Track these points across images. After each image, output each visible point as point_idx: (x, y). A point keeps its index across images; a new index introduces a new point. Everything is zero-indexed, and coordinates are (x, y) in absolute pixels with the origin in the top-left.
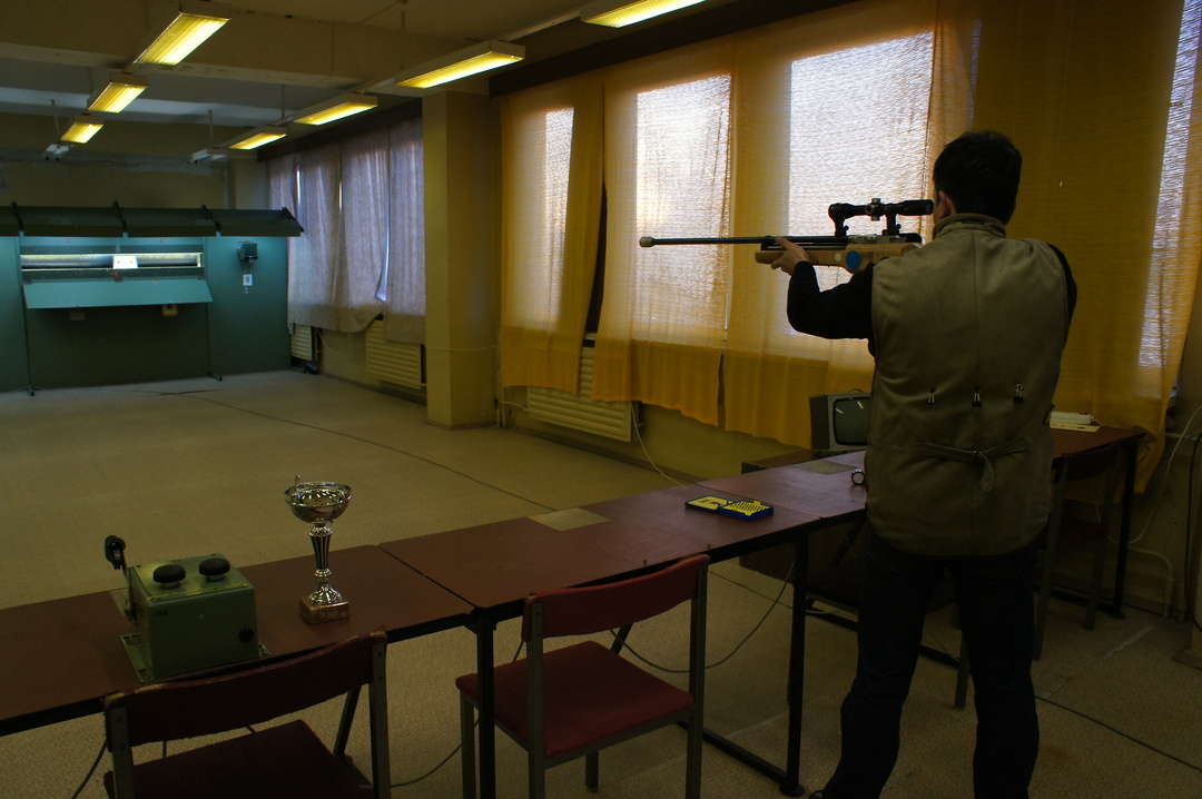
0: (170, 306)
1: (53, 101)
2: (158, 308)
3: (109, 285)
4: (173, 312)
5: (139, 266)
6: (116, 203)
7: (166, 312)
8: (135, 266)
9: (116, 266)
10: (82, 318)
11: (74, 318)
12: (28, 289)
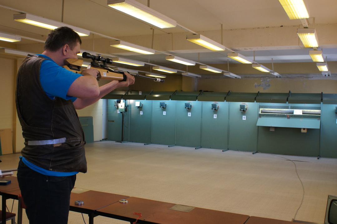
0: (304, 129)
1: (272, 58)
2: (299, 129)
3: (285, 119)
4: (305, 131)
5: (303, 114)
6: (290, 91)
7: (302, 131)
8: (301, 114)
9: (295, 114)
10: (273, 130)
11: (271, 130)
12: (259, 119)
